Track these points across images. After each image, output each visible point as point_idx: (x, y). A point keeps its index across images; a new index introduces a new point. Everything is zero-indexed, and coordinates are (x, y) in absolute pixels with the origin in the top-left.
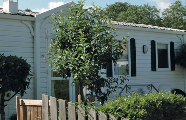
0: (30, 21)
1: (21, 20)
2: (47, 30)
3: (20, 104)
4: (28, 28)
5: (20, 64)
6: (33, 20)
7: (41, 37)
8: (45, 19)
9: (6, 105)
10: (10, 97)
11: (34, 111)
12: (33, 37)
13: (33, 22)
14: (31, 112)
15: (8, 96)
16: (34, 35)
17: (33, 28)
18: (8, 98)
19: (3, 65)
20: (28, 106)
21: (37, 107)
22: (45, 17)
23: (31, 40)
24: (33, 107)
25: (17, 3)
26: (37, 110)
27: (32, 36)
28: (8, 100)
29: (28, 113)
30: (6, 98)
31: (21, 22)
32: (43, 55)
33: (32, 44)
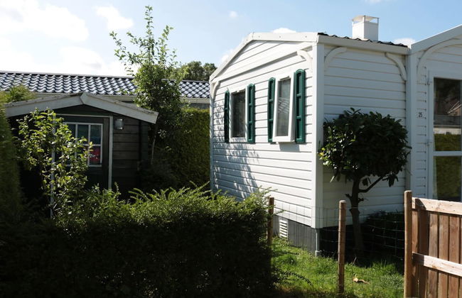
0: (399, 54)
1: (385, 53)
2: (429, 72)
3: (414, 207)
4: (397, 66)
5: (391, 128)
6: (406, 53)
7: (418, 83)
8: (425, 51)
9: (363, 200)
10: (370, 185)
11: (449, 226)
12: (405, 83)
13: (405, 57)
14: (441, 228)
15: (365, 183)
16: (406, 79)
17: (405, 67)
18: (365, 188)
19: (361, 130)
20: (433, 212)
21: (458, 218)
22: (425, 48)
23: (401, 87)
24: (447, 217)
25: (377, 24)
26: (458, 225)
27: (403, 79)
28: (365, 191)
29: (431, 228)
30: (362, 187)
31: (386, 56)
32: (420, 113)
33: (403, 94)
